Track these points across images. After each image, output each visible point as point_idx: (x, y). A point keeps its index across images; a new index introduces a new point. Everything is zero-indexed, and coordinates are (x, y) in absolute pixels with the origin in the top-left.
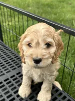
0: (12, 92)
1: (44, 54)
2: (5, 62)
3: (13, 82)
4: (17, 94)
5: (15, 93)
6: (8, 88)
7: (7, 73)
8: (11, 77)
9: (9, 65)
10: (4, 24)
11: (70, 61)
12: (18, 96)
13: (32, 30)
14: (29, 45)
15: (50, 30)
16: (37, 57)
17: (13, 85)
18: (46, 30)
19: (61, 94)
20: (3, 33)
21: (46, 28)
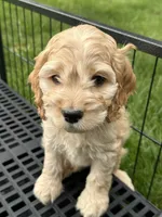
0: (19, 190)
1: (90, 100)
2: (8, 124)
3: (24, 168)
4: (29, 195)
5: (26, 191)
6: (11, 179)
7: (11, 147)
8: (20, 157)
9: (16, 132)
10: (11, 50)
11: (154, 131)
12: (33, 198)
13: (62, 43)
14: (54, 78)
15: (104, 44)
16: (72, 107)
17: (22, 173)
18: (94, 42)
19: (131, 199)
20: (7, 68)
21: (96, 39)
